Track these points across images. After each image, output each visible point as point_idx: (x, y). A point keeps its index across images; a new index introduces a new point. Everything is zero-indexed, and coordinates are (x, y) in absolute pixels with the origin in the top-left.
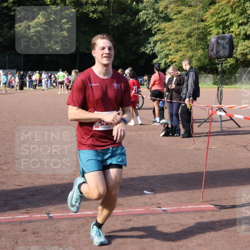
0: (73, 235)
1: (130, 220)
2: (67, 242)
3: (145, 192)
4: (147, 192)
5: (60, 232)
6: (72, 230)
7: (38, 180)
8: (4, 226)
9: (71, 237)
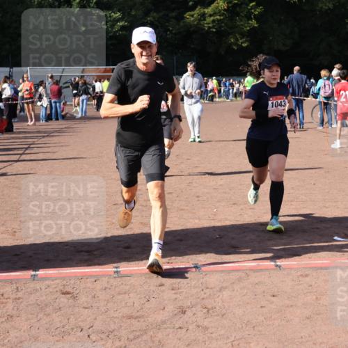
0: (224, 293)
1: (307, 276)
2: (215, 302)
3: (336, 238)
4: (339, 239)
5: (207, 288)
6: (225, 286)
7: (191, 220)
9: (221, 296)
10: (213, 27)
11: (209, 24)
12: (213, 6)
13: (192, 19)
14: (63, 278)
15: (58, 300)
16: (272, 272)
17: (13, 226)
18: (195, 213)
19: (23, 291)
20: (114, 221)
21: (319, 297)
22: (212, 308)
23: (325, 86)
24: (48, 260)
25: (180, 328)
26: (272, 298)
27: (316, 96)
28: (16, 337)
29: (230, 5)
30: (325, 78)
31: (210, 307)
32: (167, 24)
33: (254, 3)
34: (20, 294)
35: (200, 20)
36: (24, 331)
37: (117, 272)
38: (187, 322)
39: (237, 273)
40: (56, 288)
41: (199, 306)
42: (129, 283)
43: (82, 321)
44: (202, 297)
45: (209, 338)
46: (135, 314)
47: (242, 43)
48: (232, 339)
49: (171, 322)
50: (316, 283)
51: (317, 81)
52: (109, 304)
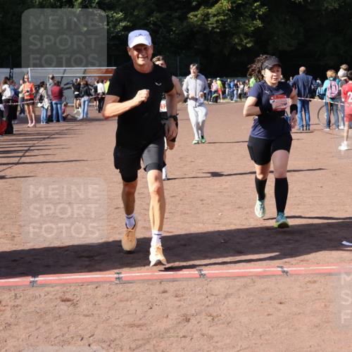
0: (230, 300)
1: (315, 282)
2: (220, 309)
3: (344, 243)
4: (348, 244)
5: (212, 295)
6: (230, 293)
8: (139, 285)
9: (226, 303)
10: (217, 27)
11: (213, 24)
12: (217, 6)
13: (196, 19)
14: (63, 284)
15: (57, 307)
16: (279, 277)
17: (12, 231)
18: (199, 217)
19: (21, 299)
20: (116, 225)
21: (328, 304)
22: (217, 316)
23: (331, 86)
24: (48, 266)
25: (184, 337)
26: (279, 306)
27: (322, 96)
28: (14, 347)
29: (234, 5)
30: (332, 79)
31: (215, 314)
32: (170, 24)
33: (258, 3)
34: (18, 302)
35: (204, 20)
36: (22, 340)
37: (118, 278)
38: (191, 331)
39: (242, 279)
40: (55, 294)
41: (204, 313)
42: (131, 290)
43: (83, 330)
44: (207, 304)
45: (214, 347)
46: (137, 322)
47: (246, 43)
48: (238, 348)
49: (175, 331)
50: (324, 289)
51: (323, 82)
52: (110, 312)
